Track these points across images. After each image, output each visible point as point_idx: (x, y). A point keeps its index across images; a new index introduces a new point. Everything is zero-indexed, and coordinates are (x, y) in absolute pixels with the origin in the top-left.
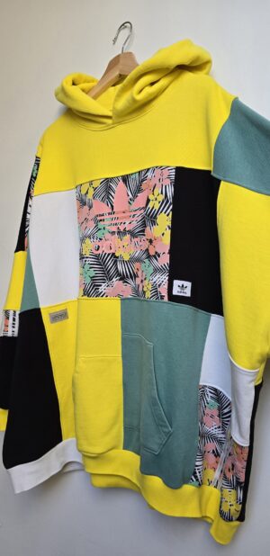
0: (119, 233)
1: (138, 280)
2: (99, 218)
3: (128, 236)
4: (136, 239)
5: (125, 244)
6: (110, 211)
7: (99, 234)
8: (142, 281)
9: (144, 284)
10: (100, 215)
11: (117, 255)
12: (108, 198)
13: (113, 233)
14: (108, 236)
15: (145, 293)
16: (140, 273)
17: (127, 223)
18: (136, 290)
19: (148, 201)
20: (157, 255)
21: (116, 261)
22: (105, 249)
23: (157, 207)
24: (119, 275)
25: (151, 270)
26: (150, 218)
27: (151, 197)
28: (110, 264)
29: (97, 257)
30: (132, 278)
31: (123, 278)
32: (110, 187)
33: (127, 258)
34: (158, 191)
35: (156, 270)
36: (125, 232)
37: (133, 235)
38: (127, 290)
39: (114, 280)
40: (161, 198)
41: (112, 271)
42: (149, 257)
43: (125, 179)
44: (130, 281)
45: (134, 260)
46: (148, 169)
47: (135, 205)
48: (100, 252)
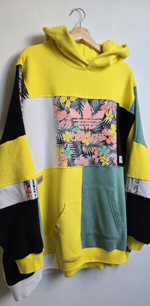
0: (85, 130)
1: (94, 157)
2: (74, 120)
3: (90, 132)
4: (95, 135)
5: (88, 137)
6: (81, 117)
7: (75, 130)
8: (98, 157)
9: (100, 158)
10: (75, 119)
11: (83, 142)
12: (80, 109)
13: (82, 130)
14: (79, 131)
15: (101, 163)
16: (96, 153)
17: (90, 125)
18: (93, 162)
19: (105, 116)
20: (111, 144)
21: (82, 146)
22: (77, 139)
23: (110, 120)
24: (83, 153)
25: (108, 151)
26: (104, 125)
27: (107, 114)
28: (79, 147)
29: (74, 143)
30: (89, 155)
31: (85, 155)
32: (81, 103)
34: (110, 112)
35: (111, 151)
36: (88, 130)
37: (93, 132)
38: (86, 161)
39: (81, 156)
40: (112, 116)
41: (80, 151)
42: (106, 144)
43: (90, 101)
44: (88, 157)
45: (91, 145)
46: (105, 100)
47: (95, 116)
48: (75, 140)
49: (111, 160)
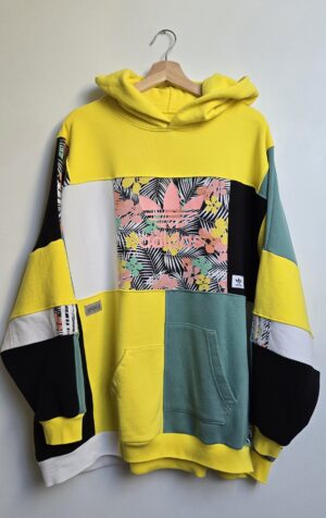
0: (168, 230)
1: (186, 275)
2: (147, 214)
3: (178, 233)
4: (186, 237)
5: (174, 241)
6: (160, 208)
7: (147, 230)
8: (193, 275)
9: (196, 277)
10: (148, 212)
11: (164, 250)
12: (158, 196)
13: (162, 230)
14: (157, 232)
15: (198, 286)
16: (189, 268)
17: (177, 221)
18: (184, 283)
19: (204, 205)
20: (216, 254)
21: (163, 256)
22: (153, 244)
23: (215, 211)
24: (166, 268)
25: (209, 265)
26: (203, 221)
27: (207, 202)
28: (158, 258)
29: (145, 251)
30: (178, 271)
31: (169, 272)
32: (160, 187)
33: (174, 253)
34: (215, 198)
35: (215, 267)
36: (174, 229)
37: (183, 232)
38: (173, 282)
39: (161, 273)
40: (219, 204)
41: (159, 265)
42: (205, 254)
43: (177, 181)
44: (176, 274)
45: (181, 255)
46: (204, 178)
47: (186, 207)
48: (148, 246)
49: (215, 282)
